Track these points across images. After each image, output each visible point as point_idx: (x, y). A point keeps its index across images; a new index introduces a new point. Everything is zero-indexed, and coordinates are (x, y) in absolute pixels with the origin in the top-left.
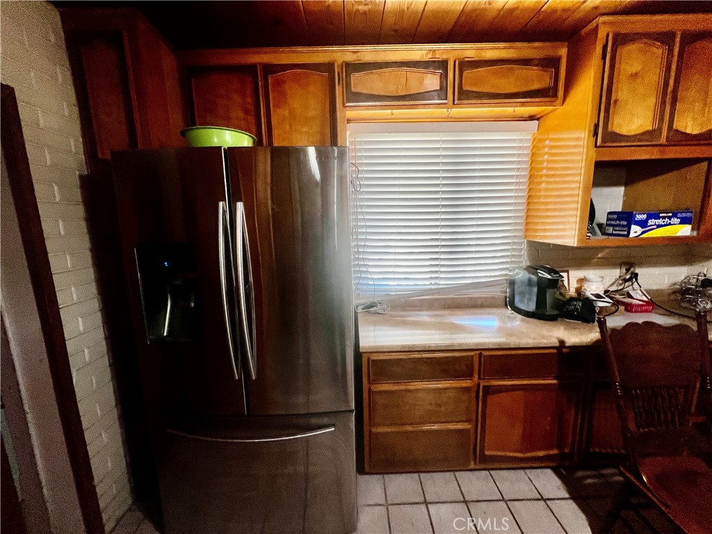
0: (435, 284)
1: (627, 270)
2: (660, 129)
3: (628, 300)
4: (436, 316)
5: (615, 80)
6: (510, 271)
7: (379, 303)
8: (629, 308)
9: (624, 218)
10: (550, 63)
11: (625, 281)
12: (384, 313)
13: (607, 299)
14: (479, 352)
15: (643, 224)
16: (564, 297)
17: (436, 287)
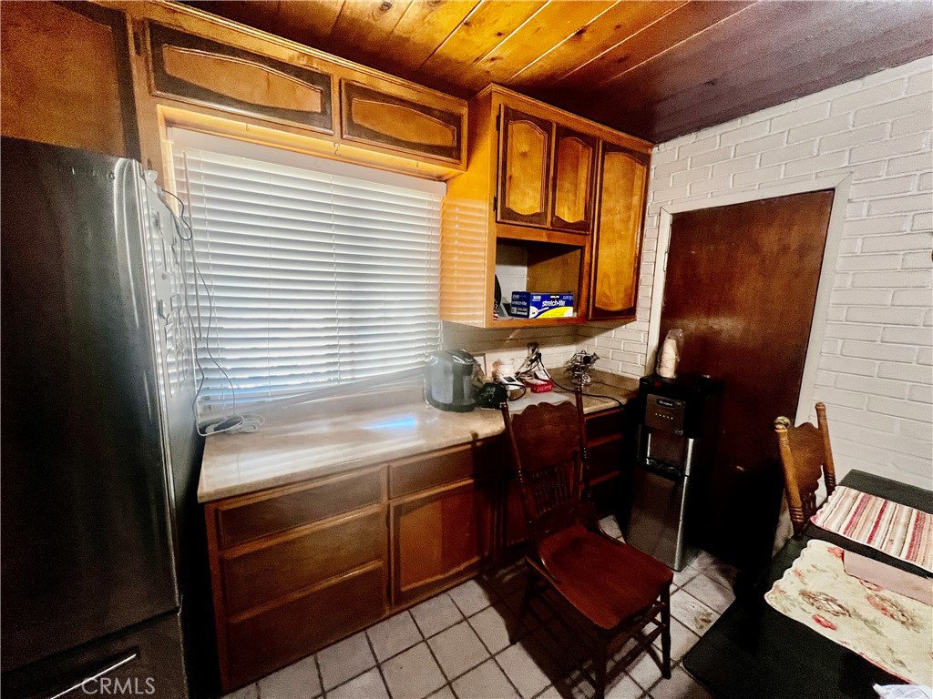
0: (335, 380)
1: (533, 351)
2: (546, 213)
3: (535, 381)
4: (336, 424)
5: (508, 157)
6: (426, 357)
7: (246, 417)
8: (535, 389)
9: (524, 298)
10: (451, 119)
11: (532, 361)
12: (253, 431)
13: (517, 382)
14: (387, 465)
15: (538, 305)
16: (481, 382)
17: (336, 384)
